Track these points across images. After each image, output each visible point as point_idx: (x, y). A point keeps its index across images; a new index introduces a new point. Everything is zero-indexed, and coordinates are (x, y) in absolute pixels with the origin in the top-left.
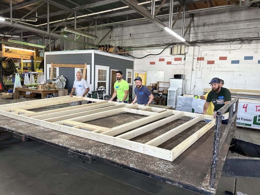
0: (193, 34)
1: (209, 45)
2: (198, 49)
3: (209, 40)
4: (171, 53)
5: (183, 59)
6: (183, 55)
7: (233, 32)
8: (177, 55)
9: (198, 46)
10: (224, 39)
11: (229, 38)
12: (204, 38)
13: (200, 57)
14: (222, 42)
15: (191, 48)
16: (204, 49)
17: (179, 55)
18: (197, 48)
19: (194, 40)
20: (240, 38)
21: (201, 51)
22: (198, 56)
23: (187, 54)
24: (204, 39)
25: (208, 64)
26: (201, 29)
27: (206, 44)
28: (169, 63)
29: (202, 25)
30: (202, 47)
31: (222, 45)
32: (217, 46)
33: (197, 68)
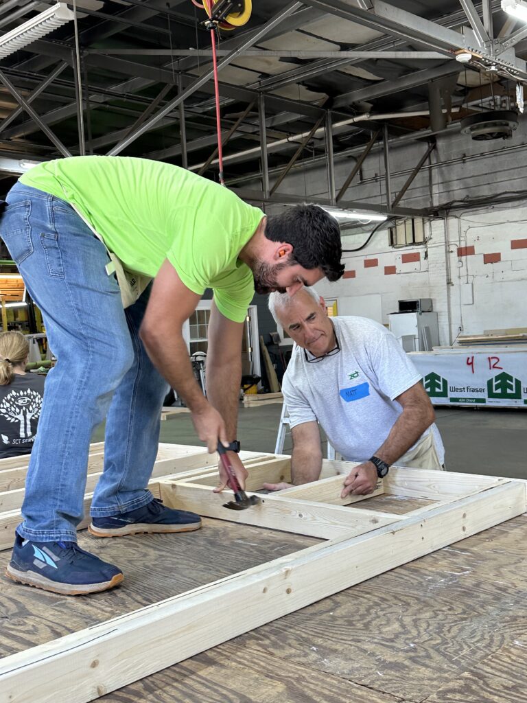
0: (441, 186)
1: (481, 210)
2: (457, 226)
4: (392, 243)
5: (422, 255)
6: (421, 246)
8: (407, 246)
9: (456, 217)
10: (515, 191)
12: (467, 194)
13: (463, 245)
14: (511, 199)
15: (438, 224)
16: (471, 224)
17: (412, 247)
18: (452, 222)
19: (445, 202)
21: (463, 229)
22: (458, 243)
23: (430, 242)
24: (468, 196)
25: (485, 263)
26: (457, 169)
28: (390, 270)
29: (458, 160)
30: (465, 218)
31: (513, 207)
32: (501, 212)
33: (459, 277)
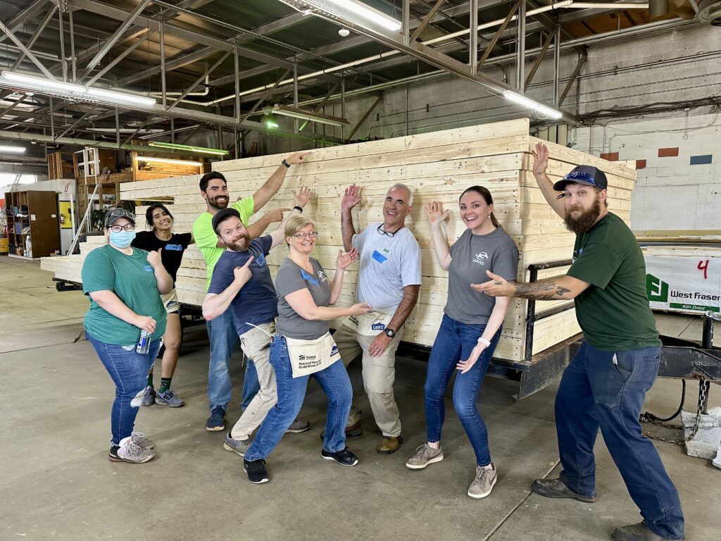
0: (589, 95)
1: (630, 119)
2: (602, 133)
3: (628, 107)
7: (691, 84)
9: (602, 125)
10: (669, 102)
11: (682, 100)
12: (616, 104)
13: (607, 151)
14: (663, 110)
15: (584, 131)
16: (617, 133)
18: (598, 129)
19: (591, 110)
20: (709, 99)
21: (609, 137)
22: (601, 150)
24: (616, 106)
26: (607, 80)
27: (622, 118)
29: (609, 72)
30: (612, 126)
31: (664, 117)
32: (651, 122)
